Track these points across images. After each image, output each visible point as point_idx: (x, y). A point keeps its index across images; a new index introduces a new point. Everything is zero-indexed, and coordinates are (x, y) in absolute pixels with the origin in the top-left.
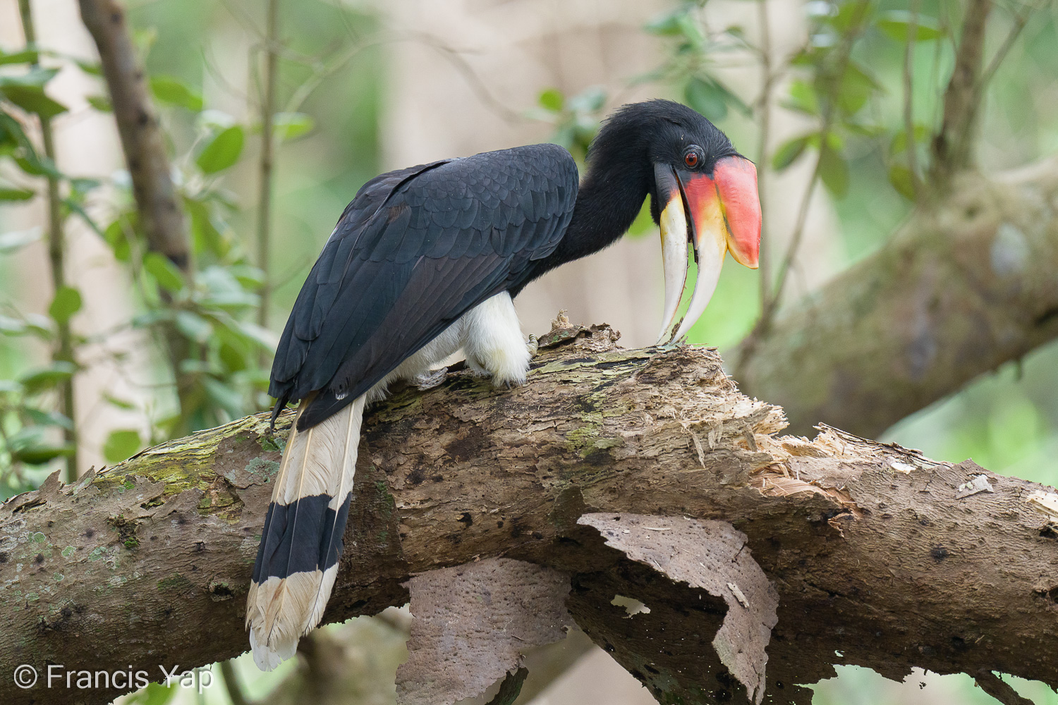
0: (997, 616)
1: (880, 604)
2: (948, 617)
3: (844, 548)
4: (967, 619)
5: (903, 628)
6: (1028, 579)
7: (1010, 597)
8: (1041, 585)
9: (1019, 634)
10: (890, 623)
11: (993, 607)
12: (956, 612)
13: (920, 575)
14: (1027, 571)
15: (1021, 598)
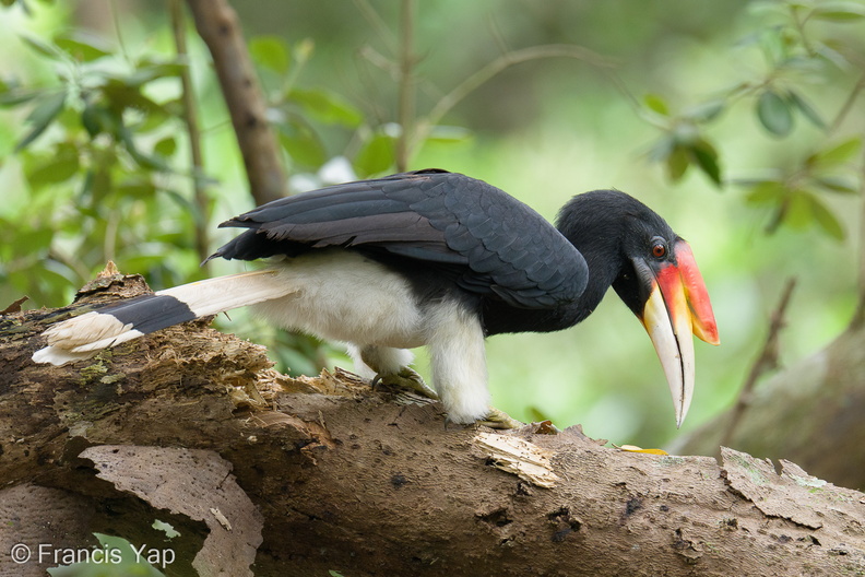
0: (447, 538)
1: (350, 527)
2: (406, 539)
3: (318, 475)
4: (423, 541)
5: (371, 549)
6: (471, 504)
7: (458, 521)
8: (482, 510)
9: (466, 555)
10: (360, 544)
11: (443, 530)
12: (413, 534)
13: (381, 500)
14: (471, 497)
15: (466, 521)
